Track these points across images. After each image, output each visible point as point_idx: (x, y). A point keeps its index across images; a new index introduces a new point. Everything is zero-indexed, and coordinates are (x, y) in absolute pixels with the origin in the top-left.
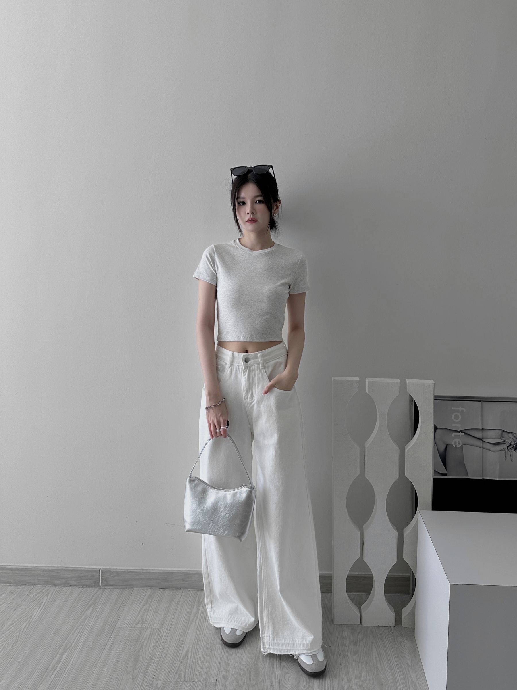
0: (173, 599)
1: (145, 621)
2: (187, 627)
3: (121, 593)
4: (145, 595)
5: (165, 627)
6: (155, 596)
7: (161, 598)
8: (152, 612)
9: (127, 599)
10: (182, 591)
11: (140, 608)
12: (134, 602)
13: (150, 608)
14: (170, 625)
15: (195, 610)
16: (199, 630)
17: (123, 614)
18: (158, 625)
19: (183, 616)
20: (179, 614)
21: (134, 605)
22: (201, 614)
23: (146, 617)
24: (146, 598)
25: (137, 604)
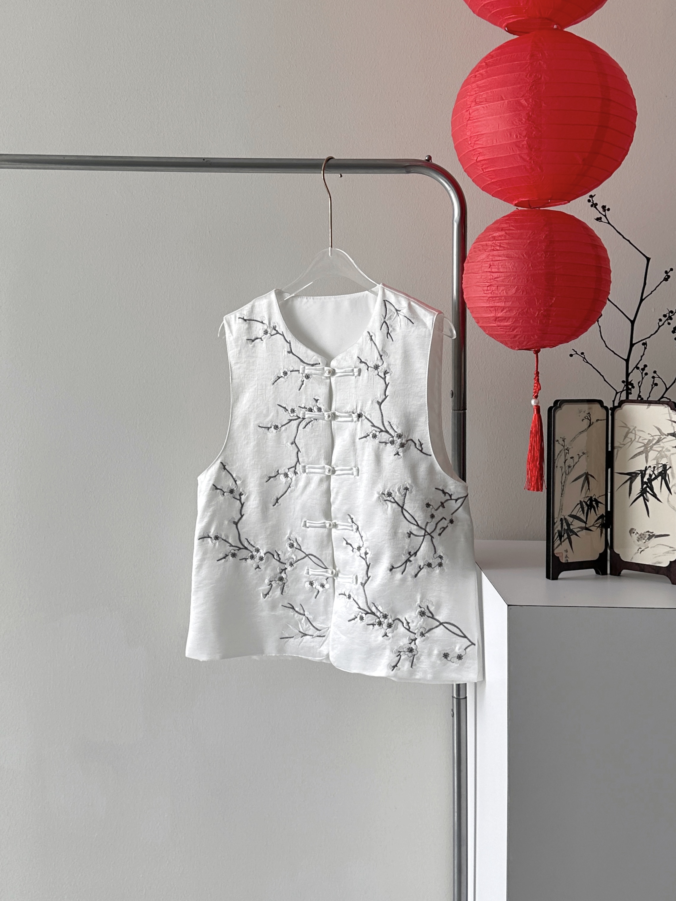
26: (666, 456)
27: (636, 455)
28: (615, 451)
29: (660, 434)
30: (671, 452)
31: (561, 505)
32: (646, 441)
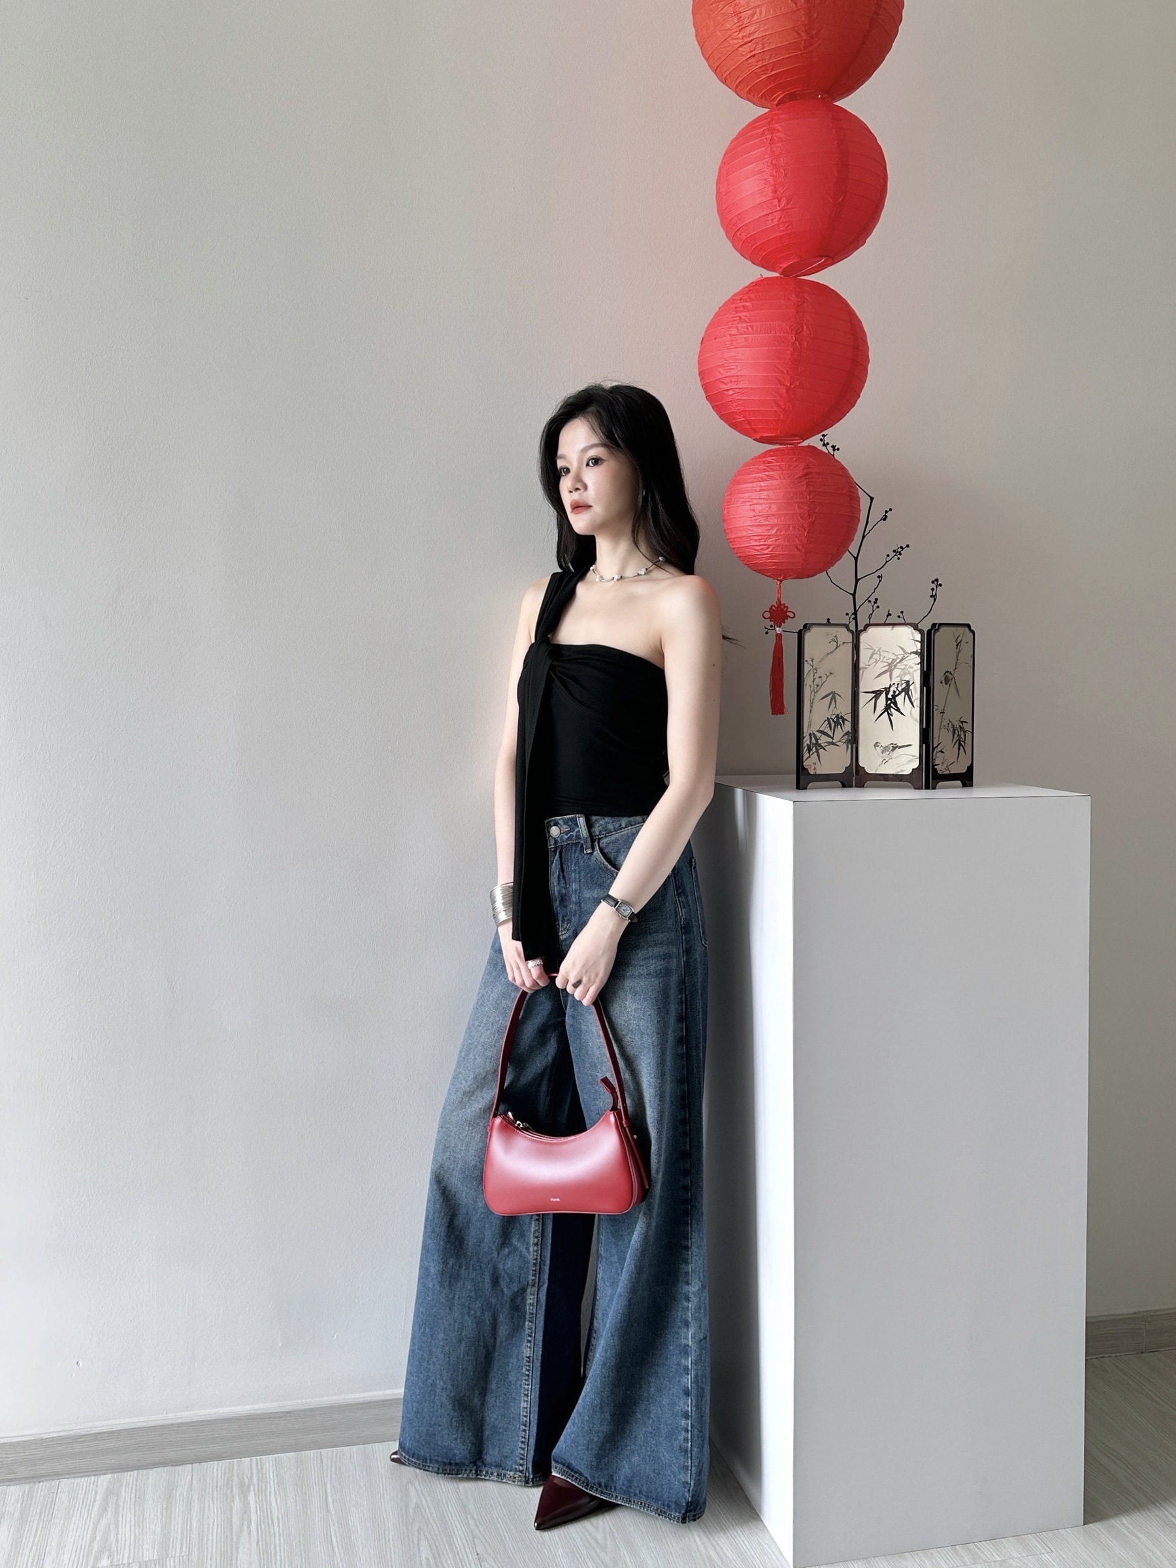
0: (173, 1489)
1: (117, 1550)
2: (232, 1545)
3: (28, 1496)
4: (96, 1493)
5: (175, 1554)
6: (124, 1487)
7: (140, 1492)
8: (128, 1525)
9: (48, 1508)
10: (190, 1469)
11: (94, 1523)
12: (72, 1512)
13: (120, 1519)
14: (184, 1548)
15: (237, 1506)
16: (264, 1547)
17: (51, 1542)
18: (156, 1553)
19: (211, 1523)
20: (199, 1520)
21: (74, 1519)
22: (257, 1511)
23: (117, 1540)
24: (99, 1497)
25: (81, 1513)
26: (909, 673)
27: (881, 674)
28: (861, 672)
29: (903, 653)
30: (915, 669)
31: (810, 722)
32: (890, 661)
